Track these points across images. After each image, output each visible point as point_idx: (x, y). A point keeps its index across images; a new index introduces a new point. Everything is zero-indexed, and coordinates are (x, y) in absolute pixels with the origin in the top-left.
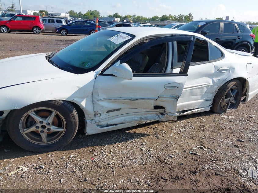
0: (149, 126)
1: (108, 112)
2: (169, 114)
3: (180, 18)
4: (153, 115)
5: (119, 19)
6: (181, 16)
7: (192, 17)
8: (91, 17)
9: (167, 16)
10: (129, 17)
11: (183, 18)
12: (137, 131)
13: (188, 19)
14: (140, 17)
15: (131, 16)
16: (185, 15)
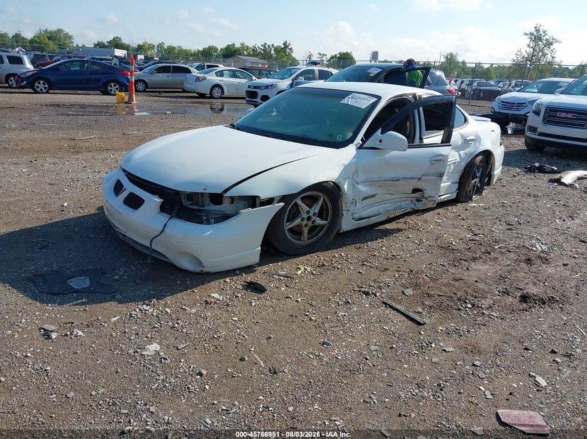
0: (398, 221)
1: (364, 199)
2: (429, 199)
3: (264, 51)
4: (407, 203)
5: (125, 52)
6: (267, 47)
7: (291, 49)
8: (52, 45)
9: (236, 47)
10: (149, 48)
11: (273, 52)
12: (388, 226)
13: (283, 54)
14: (174, 48)
15: (154, 46)
16: (275, 46)
